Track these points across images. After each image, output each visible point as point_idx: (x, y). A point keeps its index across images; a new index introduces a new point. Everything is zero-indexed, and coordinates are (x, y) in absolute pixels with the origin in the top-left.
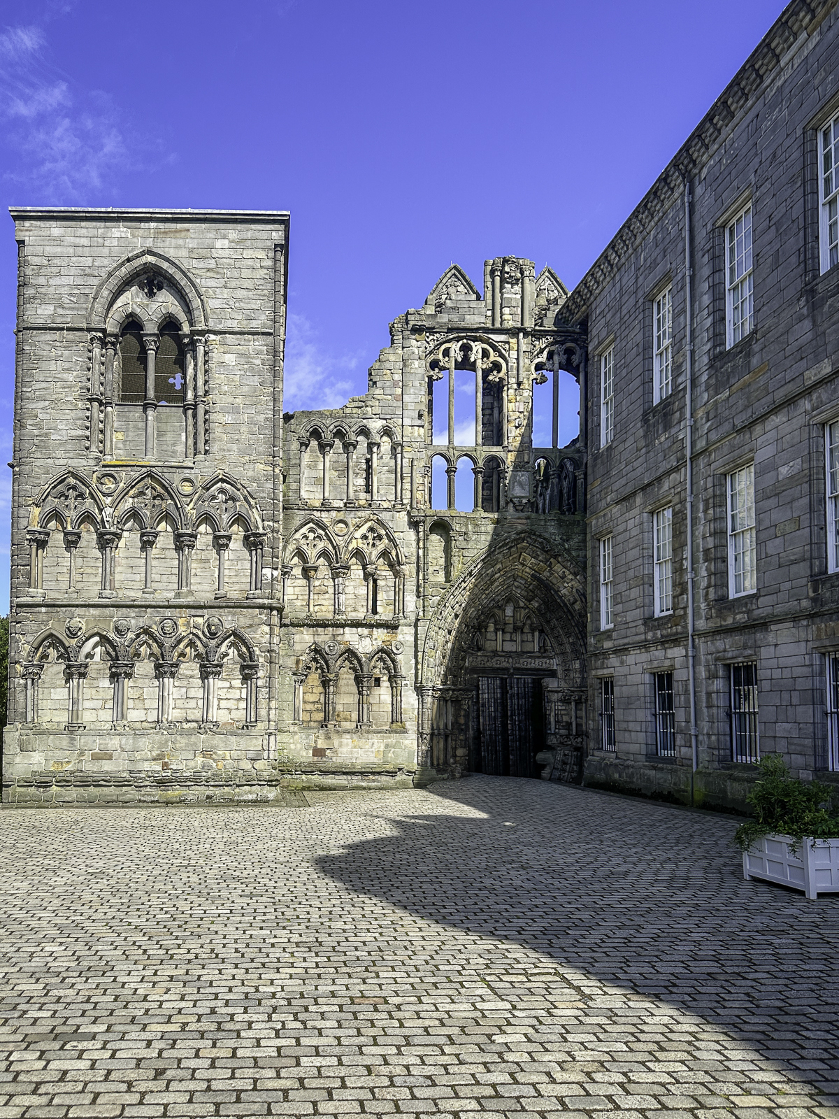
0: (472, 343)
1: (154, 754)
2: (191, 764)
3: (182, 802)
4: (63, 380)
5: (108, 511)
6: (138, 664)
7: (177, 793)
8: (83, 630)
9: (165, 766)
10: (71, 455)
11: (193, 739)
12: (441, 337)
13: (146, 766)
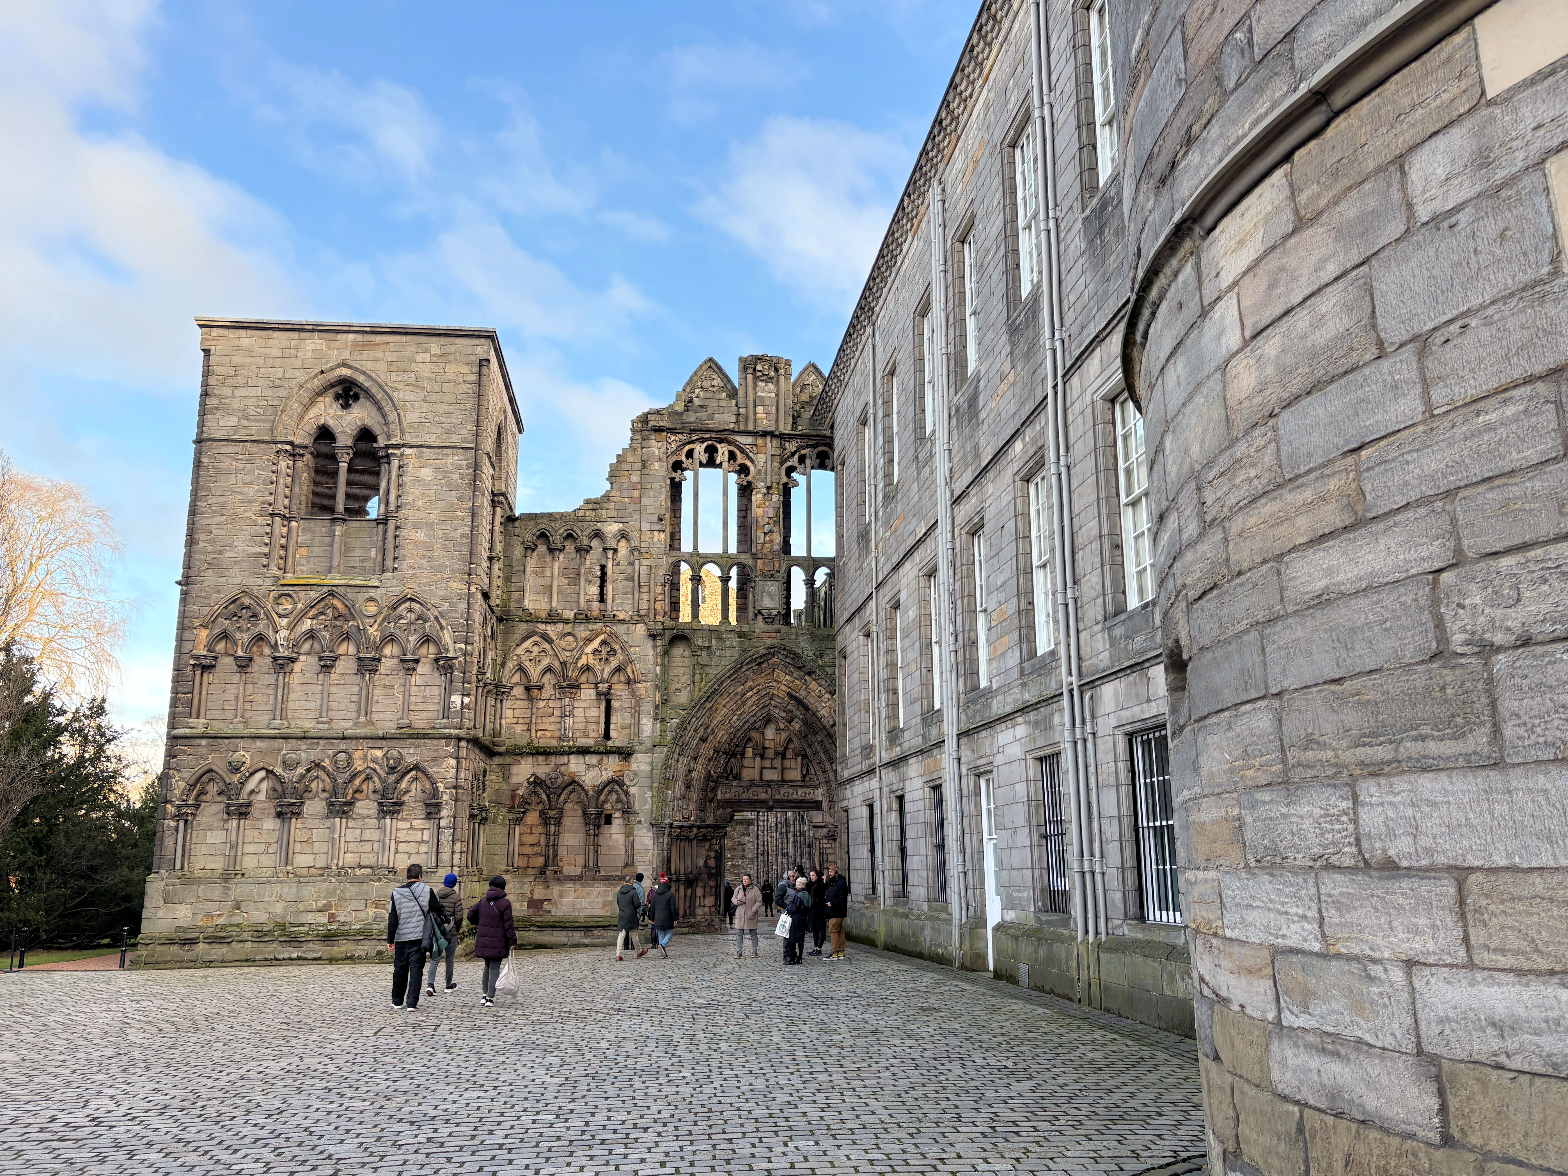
0: (718, 445)
1: (320, 904)
2: (362, 915)
3: (350, 959)
4: (242, 494)
5: (283, 633)
6: (308, 803)
7: (343, 949)
8: (247, 765)
9: (332, 918)
10: (247, 573)
11: (365, 887)
12: (683, 437)
13: (310, 918)
